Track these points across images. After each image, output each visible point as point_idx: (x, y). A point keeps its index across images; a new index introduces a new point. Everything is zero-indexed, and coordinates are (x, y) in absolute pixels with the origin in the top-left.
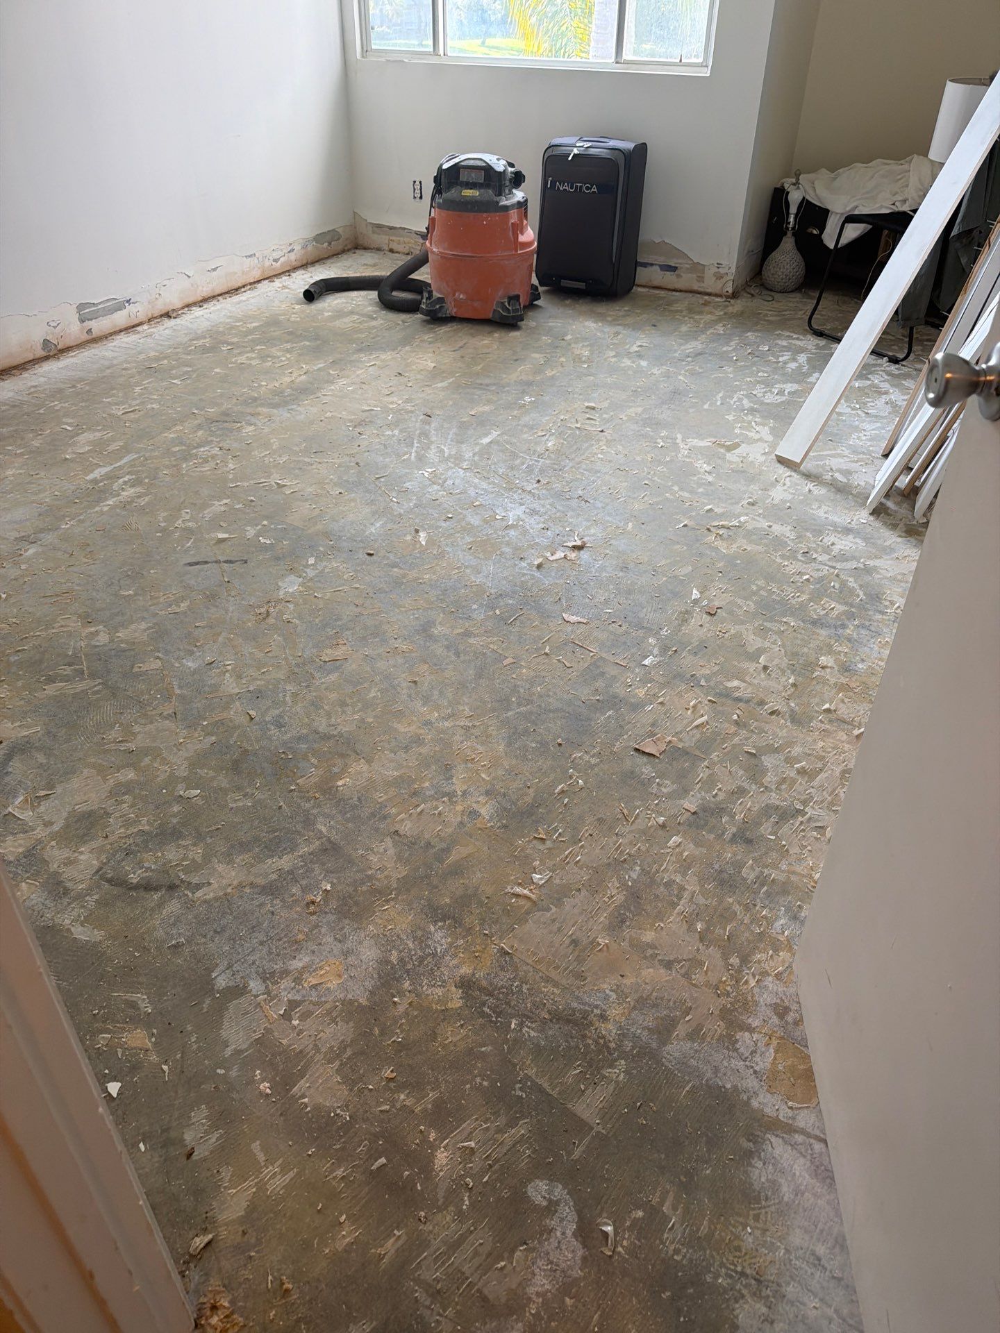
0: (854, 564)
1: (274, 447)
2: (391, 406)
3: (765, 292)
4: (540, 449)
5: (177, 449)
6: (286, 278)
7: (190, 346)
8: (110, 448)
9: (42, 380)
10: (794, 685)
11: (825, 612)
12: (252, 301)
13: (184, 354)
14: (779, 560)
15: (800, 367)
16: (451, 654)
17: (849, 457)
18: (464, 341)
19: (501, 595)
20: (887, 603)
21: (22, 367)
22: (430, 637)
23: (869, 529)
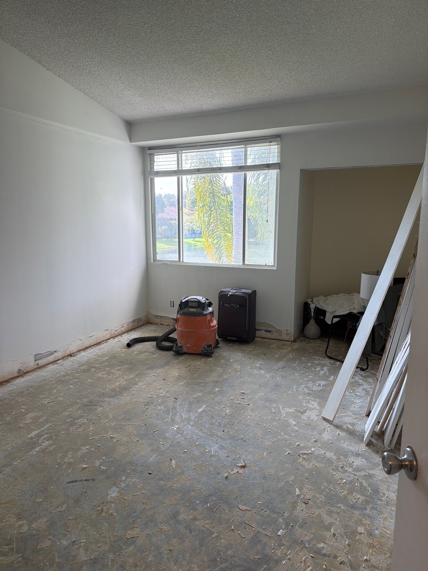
0: (363, 473)
1: (110, 418)
2: (160, 395)
3: (306, 339)
4: (223, 414)
5: (69, 420)
6: (120, 337)
7: (78, 369)
8: (40, 421)
9: (15, 387)
10: (349, 545)
11: (356, 500)
12: (106, 348)
13: (76, 373)
14: (331, 471)
15: (325, 373)
16: (188, 532)
17: (352, 417)
18: (190, 363)
19: (210, 495)
20: (382, 495)
21: (7, 381)
22: (178, 521)
23: (367, 454)
